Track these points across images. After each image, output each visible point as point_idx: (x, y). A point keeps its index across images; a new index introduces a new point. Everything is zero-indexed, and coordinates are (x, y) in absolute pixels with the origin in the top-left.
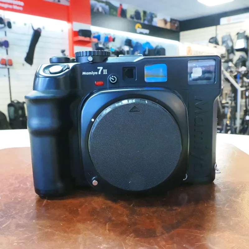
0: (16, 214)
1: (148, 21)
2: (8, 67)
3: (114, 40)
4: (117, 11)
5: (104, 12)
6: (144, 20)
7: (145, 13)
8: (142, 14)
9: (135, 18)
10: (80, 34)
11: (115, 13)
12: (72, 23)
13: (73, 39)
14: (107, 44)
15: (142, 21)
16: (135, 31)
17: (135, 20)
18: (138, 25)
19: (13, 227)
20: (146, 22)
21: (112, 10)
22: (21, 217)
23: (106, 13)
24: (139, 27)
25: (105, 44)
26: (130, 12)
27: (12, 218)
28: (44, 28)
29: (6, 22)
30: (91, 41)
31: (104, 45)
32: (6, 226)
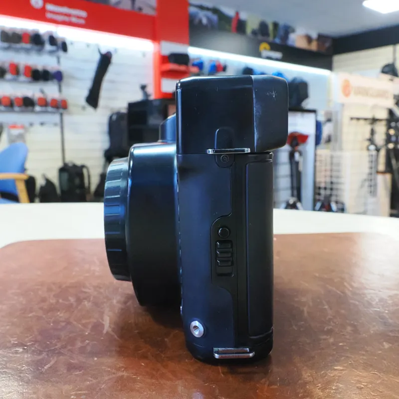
0: (64, 347)
2: (61, 110)
19: (63, 370)
22: (72, 352)
27: (58, 353)
29: (59, 43)
32: (51, 367)
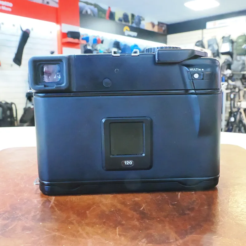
1: (136, 24)
3: (102, 42)
4: (105, 14)
5: (92, 15)
6: (132, 23)
7: (133, 16)
8: (130, 17)
9: (123, 20)
10: (69, 35)
11: (103, 15)
12: (61, 25)
13: (61, 40)
14: (95, 46)
15: (130, 24)
16: (123, 34)
17: (123, 23)
18: (126, 28)
20: (134, 25)
21: (100, 13)
23: (94, 15)
24: (127, 30)
25: (94, 46)
26: (119, 15)
28: (32, 29)
30: (79, 42)
31: (92, 47)
